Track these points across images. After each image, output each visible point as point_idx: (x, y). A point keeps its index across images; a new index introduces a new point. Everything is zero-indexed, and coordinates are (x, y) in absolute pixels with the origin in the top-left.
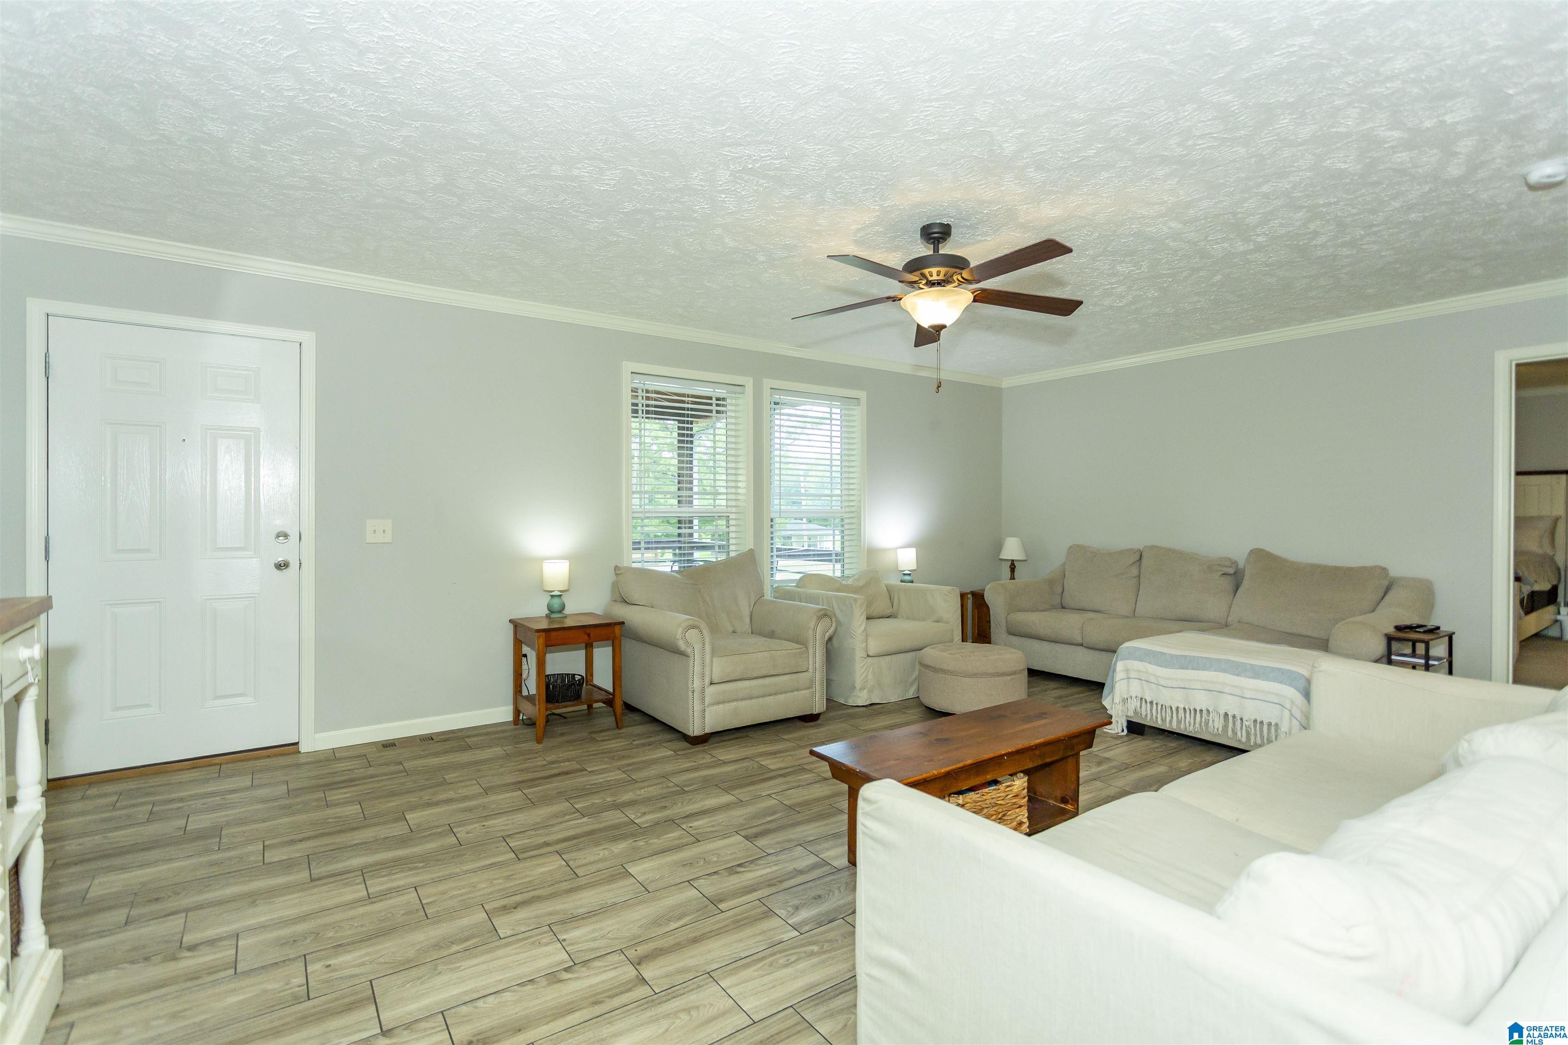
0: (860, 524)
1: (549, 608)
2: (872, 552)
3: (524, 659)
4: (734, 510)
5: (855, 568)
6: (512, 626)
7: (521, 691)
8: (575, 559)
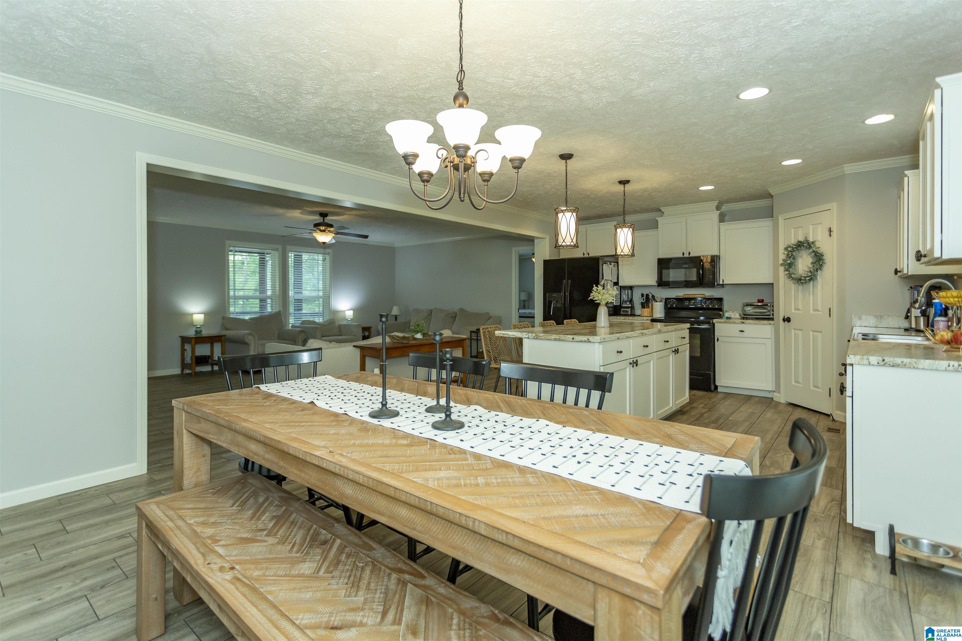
0: (329, 301)
1: (196, 331)
2: (335, 312)
3: (185, 351)
4: (274, 296)
5: (327, 318)
6: (180, 339)
7: (184, 362)
8: (207, 314)
